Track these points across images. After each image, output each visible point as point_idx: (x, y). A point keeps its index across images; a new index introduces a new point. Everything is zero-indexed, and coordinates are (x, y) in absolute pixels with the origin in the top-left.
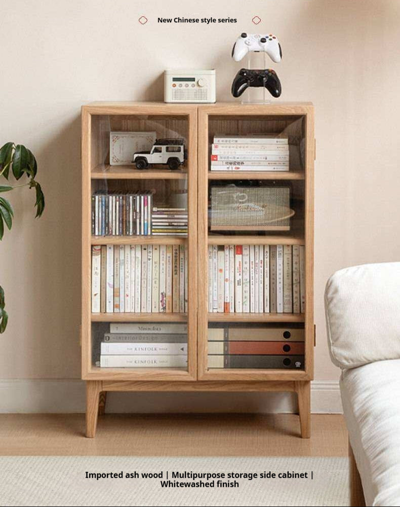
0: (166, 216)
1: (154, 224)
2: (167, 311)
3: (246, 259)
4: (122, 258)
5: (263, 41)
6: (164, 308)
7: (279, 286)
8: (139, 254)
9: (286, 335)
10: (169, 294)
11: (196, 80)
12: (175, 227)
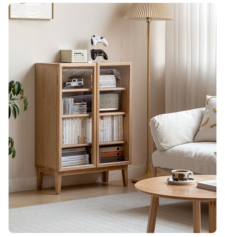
0: (78, 106)
1: (74, 109)
2: (80, 143)
3: (105, 121)
4: (65, 123)
5: (102, 38)
6: (79, 142)
7: (115, 131)
8: (70, 121)
9: (118, 149)
10: (80, 136)
11: (82, 54)
12: (81, 110)
